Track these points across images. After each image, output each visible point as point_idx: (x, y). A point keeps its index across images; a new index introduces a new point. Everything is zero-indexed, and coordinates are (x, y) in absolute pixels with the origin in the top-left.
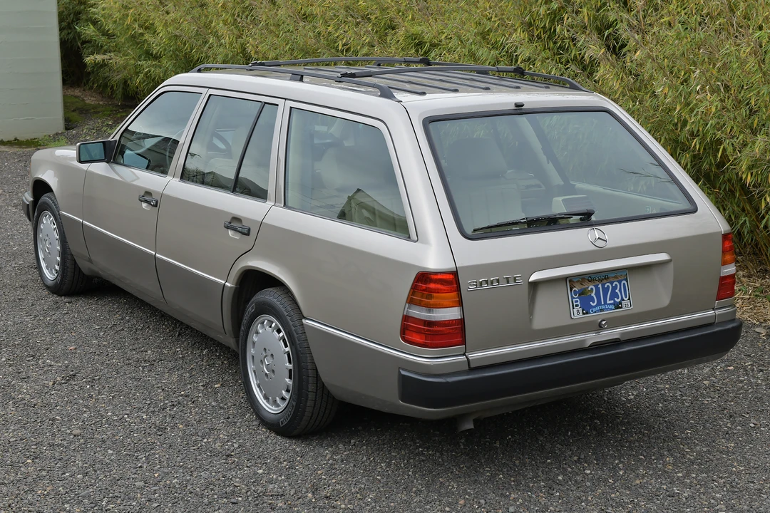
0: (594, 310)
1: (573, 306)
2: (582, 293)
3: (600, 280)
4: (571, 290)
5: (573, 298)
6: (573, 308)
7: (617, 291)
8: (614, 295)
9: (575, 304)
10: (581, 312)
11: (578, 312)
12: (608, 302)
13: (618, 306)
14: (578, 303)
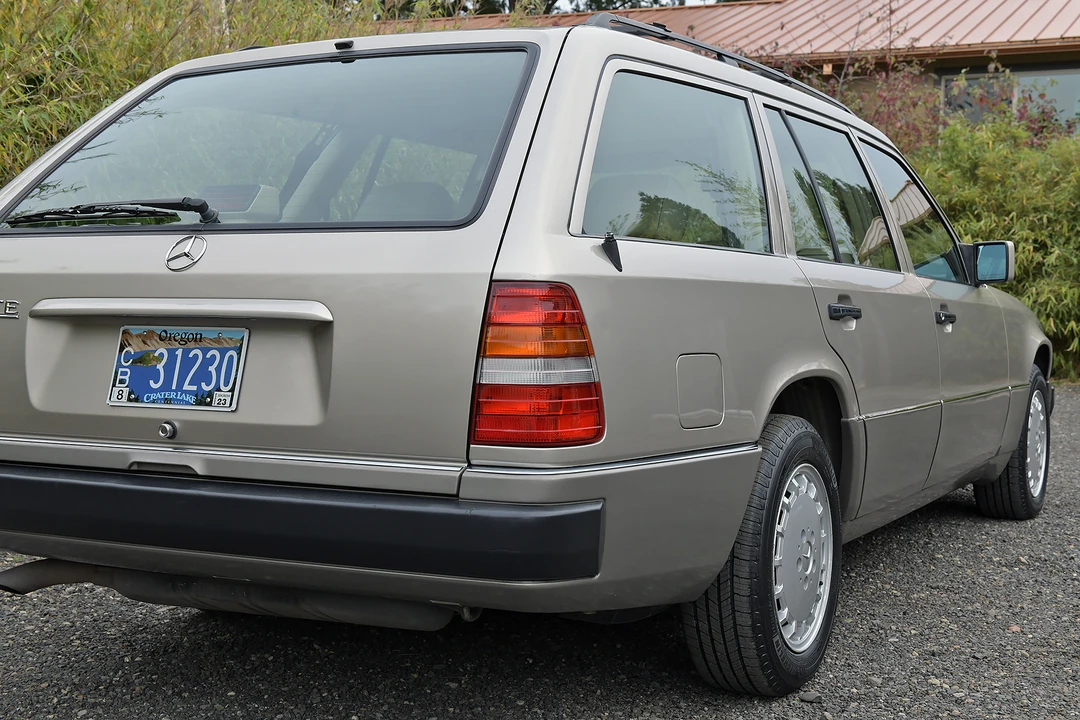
0: (153, 396)
1: (115, 380)
2: (140, 359)
3: (184, 341)
4: (121, 350)
5: (119, 365)
6: (114, 385)
7: (212, 369)
8: (203, 376)
9: (119, 377)
10: (125, 395)
11: (120, 393)
12: (186, 387)
13: (203, 399)
14: (127, 378)
